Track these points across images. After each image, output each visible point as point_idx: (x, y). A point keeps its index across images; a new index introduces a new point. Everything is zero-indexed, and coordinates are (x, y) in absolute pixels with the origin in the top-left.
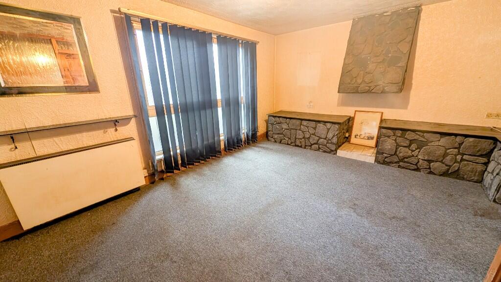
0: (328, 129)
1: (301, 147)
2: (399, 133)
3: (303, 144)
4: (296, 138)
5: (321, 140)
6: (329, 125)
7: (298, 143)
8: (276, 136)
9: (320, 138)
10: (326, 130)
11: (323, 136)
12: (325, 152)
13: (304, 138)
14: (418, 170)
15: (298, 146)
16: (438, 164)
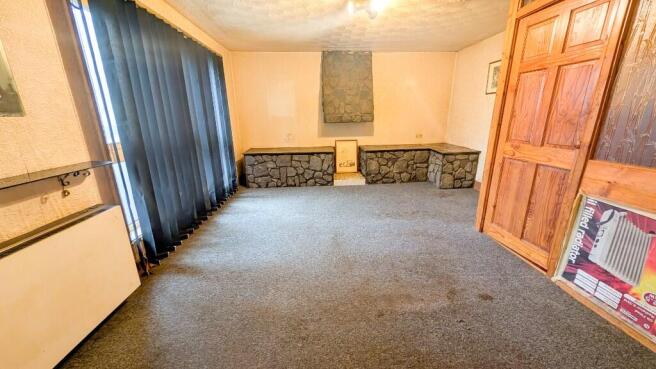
0: (323, 161)
1: (295, 185)
2: (379, 154)
3: (297, 182)
4: (287, 177)
5: (317, 174)
6: (322, 156)
7: (290, 182)
8: (260, 180)
9: (315, 171)
10: (320, 162)
11: (318, 169)
12: (322, 185)
13: (297, 174)
14: (394, 182)
15: (291, 186)
16: (405, 174)
